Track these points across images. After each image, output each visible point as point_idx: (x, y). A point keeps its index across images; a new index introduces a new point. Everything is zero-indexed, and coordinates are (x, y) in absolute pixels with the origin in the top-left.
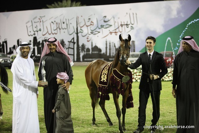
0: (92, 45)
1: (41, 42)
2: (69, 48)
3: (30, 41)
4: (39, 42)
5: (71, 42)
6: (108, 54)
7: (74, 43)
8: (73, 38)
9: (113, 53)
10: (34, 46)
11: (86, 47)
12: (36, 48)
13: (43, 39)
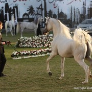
0: (58, 11)
1: (12, 8)
2: (38, 14)
3: (3, 7)
4: (11, 8)
5: (39, 8)
6: (73, 20)
7: (42, 9)
8: (41, 5)
9: (77, 19)
10: (6, 12)
11: (53, 13)
12: (8, 14)
13: (14, 6)
